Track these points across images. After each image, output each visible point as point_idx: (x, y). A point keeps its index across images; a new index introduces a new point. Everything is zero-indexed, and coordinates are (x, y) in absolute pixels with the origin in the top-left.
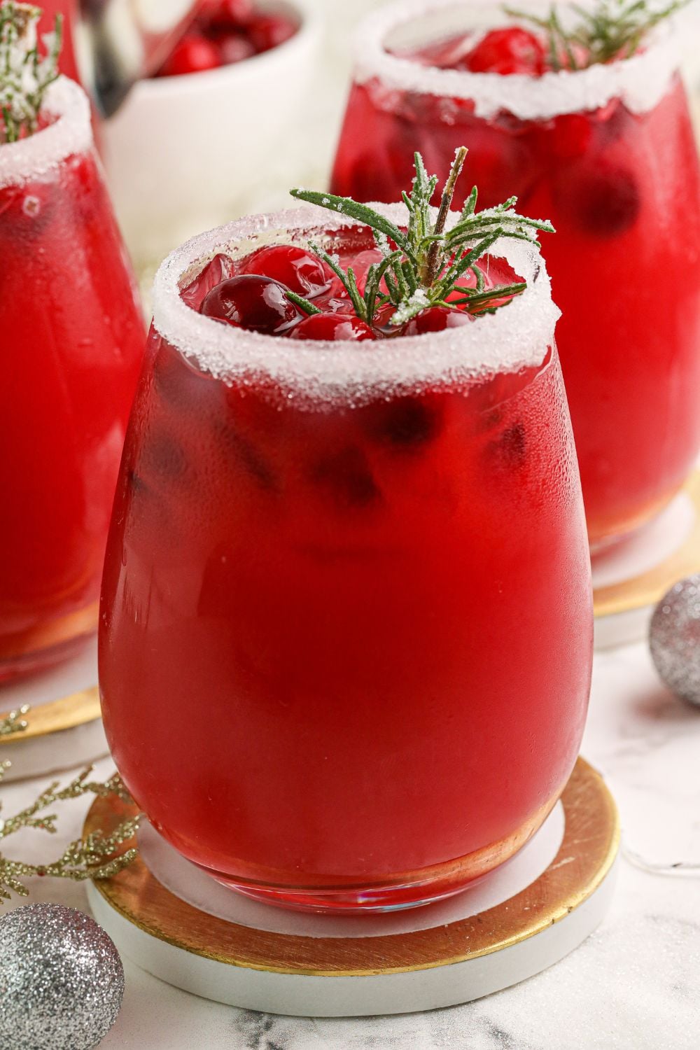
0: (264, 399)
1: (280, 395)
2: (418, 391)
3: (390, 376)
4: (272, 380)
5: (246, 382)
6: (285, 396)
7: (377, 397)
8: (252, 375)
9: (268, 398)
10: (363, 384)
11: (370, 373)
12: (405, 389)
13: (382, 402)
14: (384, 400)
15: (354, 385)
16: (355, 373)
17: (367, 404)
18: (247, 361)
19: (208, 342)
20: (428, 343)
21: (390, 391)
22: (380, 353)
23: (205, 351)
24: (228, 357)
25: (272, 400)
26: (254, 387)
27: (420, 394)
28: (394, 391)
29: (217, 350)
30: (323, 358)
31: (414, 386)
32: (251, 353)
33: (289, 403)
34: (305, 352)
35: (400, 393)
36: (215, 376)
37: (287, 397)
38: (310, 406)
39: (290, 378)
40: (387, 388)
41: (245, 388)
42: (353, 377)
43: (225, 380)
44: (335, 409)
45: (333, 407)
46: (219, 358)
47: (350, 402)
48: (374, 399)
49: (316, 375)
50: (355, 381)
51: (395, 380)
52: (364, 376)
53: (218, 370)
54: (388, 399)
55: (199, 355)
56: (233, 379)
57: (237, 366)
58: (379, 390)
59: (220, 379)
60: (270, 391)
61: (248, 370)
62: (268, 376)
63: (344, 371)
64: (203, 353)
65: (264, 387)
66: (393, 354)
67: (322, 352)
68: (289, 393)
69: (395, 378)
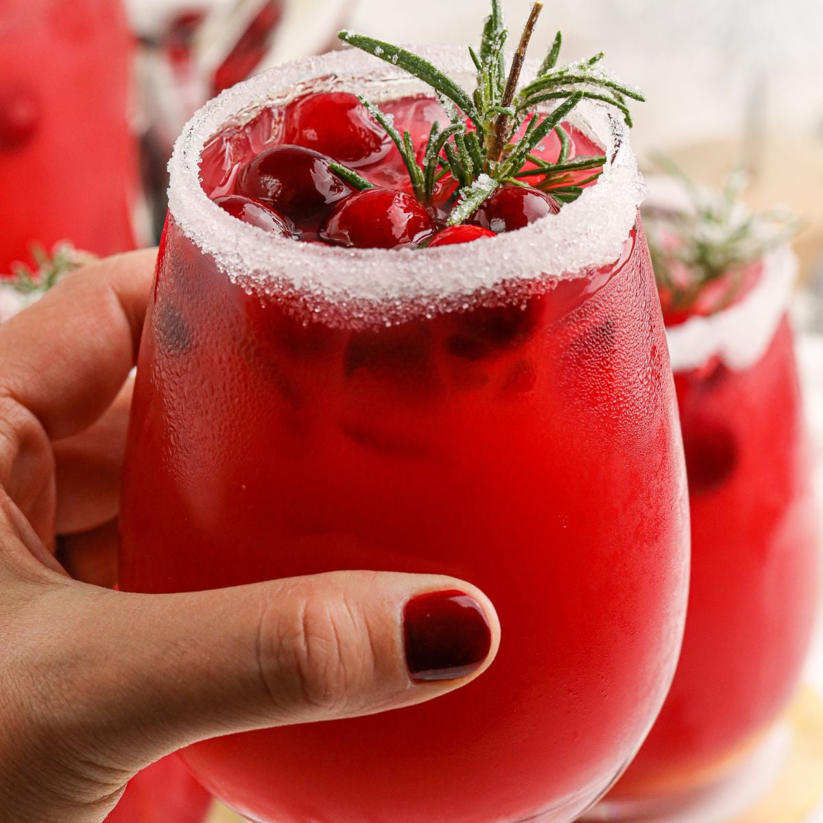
0: (287, 311)
1: (305, 308)
2: (465, 306)
3: (431, 290)
4: (295, 291)
5: (267, 292)
6: (311, 309)
7: (417, 314)
8: (273, 284)
9: (291, 311)
10: (400, 299)
11: (408, 287)
12: (449, 304)
13: (423, 320)
14: (425, 317)
15: (389, 301)
16: (391, 288)
17: (405, 321)
18: (268, 268)
19: (224, 241)
20: (475, 253)
21: (432, 307)
22: (420, 264)
23: (222, 251)
24: (247, 262)
25: (296, 313)
26: (276, 296)
27: (467, 310)
28: (437, 307)
29: (235, 252)
30: (353, 270)
31: (461, 301)
32: (272, 259)
33: (315, 317)
34: (332, 261)
35: (444, 309)
36: (233, 281)
37: (314, 311)
38: (339, 322)
39: (315, 290)
40: (429, 304)
41: (266, 297)
42: (389, 292)
43: (244, 286)
44: (368, 326)
45: (365, 323)
46: (237, 261)
47: (385, 319)
48: (413, 315)
49: (346, 288)
50: (390, 297)
51: (438, 295)
52: (402, 289)
53: (235, 274)
54: (429, 316)
55: (216, 254)
56: (252, 285)
57: (257, 272)
58: (418, 305)
59: (238, 284)
60: (294, 304)
61: (270, 277)
62: (292, 286)
63: (377, 284)
64: (220, 253)
65: (287, 298)
66: (434, 265)
67: (353, 261)
68: (315, 308)
69: (436, 293)
